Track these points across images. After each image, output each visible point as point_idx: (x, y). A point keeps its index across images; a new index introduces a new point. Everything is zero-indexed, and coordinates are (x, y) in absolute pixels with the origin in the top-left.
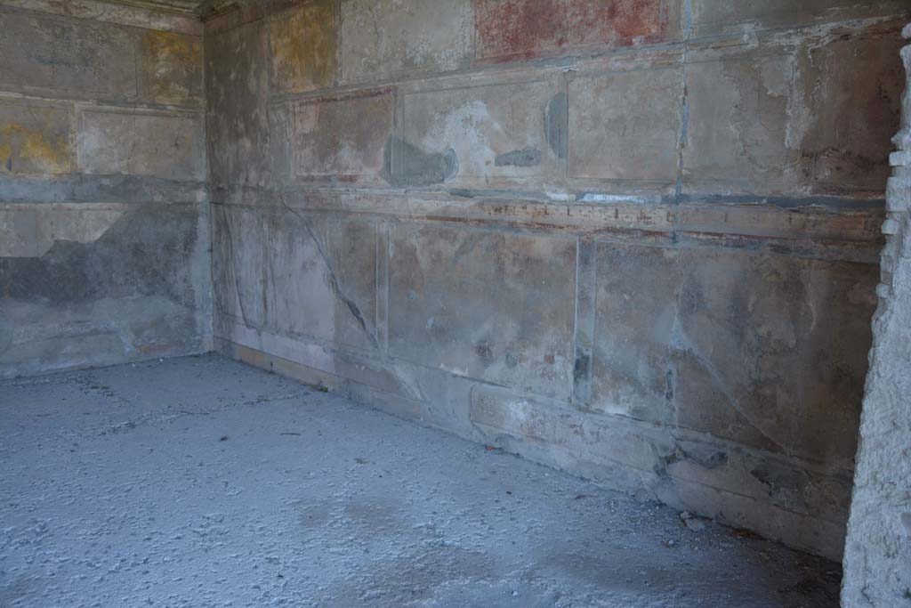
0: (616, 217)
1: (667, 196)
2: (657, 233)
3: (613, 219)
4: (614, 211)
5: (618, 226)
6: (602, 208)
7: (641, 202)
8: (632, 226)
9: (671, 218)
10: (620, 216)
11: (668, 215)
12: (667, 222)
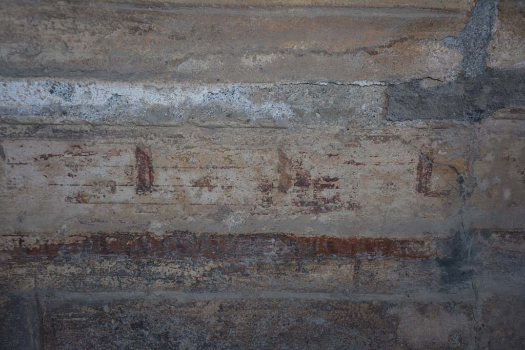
0: (144, 185)
1: (413, 84)
2: (369, 246)
3: (128, 193)
4: (128, 158)
5: (157, 228)
6: (58, 147)
7: (278, 110)
8: (232, 224)
9: (436, 181)
10: (162, 178)
11: (426, 166)
12: (416, 198)
